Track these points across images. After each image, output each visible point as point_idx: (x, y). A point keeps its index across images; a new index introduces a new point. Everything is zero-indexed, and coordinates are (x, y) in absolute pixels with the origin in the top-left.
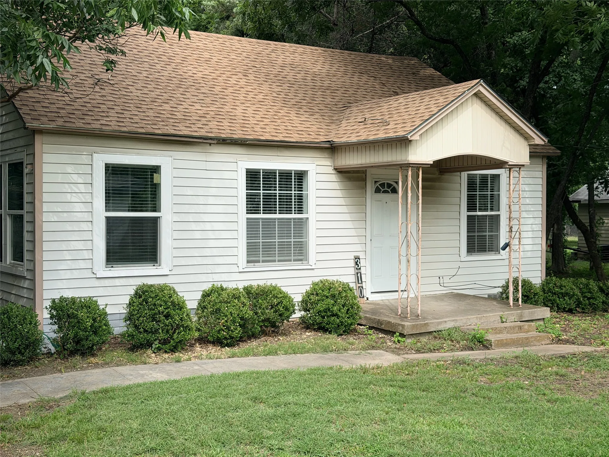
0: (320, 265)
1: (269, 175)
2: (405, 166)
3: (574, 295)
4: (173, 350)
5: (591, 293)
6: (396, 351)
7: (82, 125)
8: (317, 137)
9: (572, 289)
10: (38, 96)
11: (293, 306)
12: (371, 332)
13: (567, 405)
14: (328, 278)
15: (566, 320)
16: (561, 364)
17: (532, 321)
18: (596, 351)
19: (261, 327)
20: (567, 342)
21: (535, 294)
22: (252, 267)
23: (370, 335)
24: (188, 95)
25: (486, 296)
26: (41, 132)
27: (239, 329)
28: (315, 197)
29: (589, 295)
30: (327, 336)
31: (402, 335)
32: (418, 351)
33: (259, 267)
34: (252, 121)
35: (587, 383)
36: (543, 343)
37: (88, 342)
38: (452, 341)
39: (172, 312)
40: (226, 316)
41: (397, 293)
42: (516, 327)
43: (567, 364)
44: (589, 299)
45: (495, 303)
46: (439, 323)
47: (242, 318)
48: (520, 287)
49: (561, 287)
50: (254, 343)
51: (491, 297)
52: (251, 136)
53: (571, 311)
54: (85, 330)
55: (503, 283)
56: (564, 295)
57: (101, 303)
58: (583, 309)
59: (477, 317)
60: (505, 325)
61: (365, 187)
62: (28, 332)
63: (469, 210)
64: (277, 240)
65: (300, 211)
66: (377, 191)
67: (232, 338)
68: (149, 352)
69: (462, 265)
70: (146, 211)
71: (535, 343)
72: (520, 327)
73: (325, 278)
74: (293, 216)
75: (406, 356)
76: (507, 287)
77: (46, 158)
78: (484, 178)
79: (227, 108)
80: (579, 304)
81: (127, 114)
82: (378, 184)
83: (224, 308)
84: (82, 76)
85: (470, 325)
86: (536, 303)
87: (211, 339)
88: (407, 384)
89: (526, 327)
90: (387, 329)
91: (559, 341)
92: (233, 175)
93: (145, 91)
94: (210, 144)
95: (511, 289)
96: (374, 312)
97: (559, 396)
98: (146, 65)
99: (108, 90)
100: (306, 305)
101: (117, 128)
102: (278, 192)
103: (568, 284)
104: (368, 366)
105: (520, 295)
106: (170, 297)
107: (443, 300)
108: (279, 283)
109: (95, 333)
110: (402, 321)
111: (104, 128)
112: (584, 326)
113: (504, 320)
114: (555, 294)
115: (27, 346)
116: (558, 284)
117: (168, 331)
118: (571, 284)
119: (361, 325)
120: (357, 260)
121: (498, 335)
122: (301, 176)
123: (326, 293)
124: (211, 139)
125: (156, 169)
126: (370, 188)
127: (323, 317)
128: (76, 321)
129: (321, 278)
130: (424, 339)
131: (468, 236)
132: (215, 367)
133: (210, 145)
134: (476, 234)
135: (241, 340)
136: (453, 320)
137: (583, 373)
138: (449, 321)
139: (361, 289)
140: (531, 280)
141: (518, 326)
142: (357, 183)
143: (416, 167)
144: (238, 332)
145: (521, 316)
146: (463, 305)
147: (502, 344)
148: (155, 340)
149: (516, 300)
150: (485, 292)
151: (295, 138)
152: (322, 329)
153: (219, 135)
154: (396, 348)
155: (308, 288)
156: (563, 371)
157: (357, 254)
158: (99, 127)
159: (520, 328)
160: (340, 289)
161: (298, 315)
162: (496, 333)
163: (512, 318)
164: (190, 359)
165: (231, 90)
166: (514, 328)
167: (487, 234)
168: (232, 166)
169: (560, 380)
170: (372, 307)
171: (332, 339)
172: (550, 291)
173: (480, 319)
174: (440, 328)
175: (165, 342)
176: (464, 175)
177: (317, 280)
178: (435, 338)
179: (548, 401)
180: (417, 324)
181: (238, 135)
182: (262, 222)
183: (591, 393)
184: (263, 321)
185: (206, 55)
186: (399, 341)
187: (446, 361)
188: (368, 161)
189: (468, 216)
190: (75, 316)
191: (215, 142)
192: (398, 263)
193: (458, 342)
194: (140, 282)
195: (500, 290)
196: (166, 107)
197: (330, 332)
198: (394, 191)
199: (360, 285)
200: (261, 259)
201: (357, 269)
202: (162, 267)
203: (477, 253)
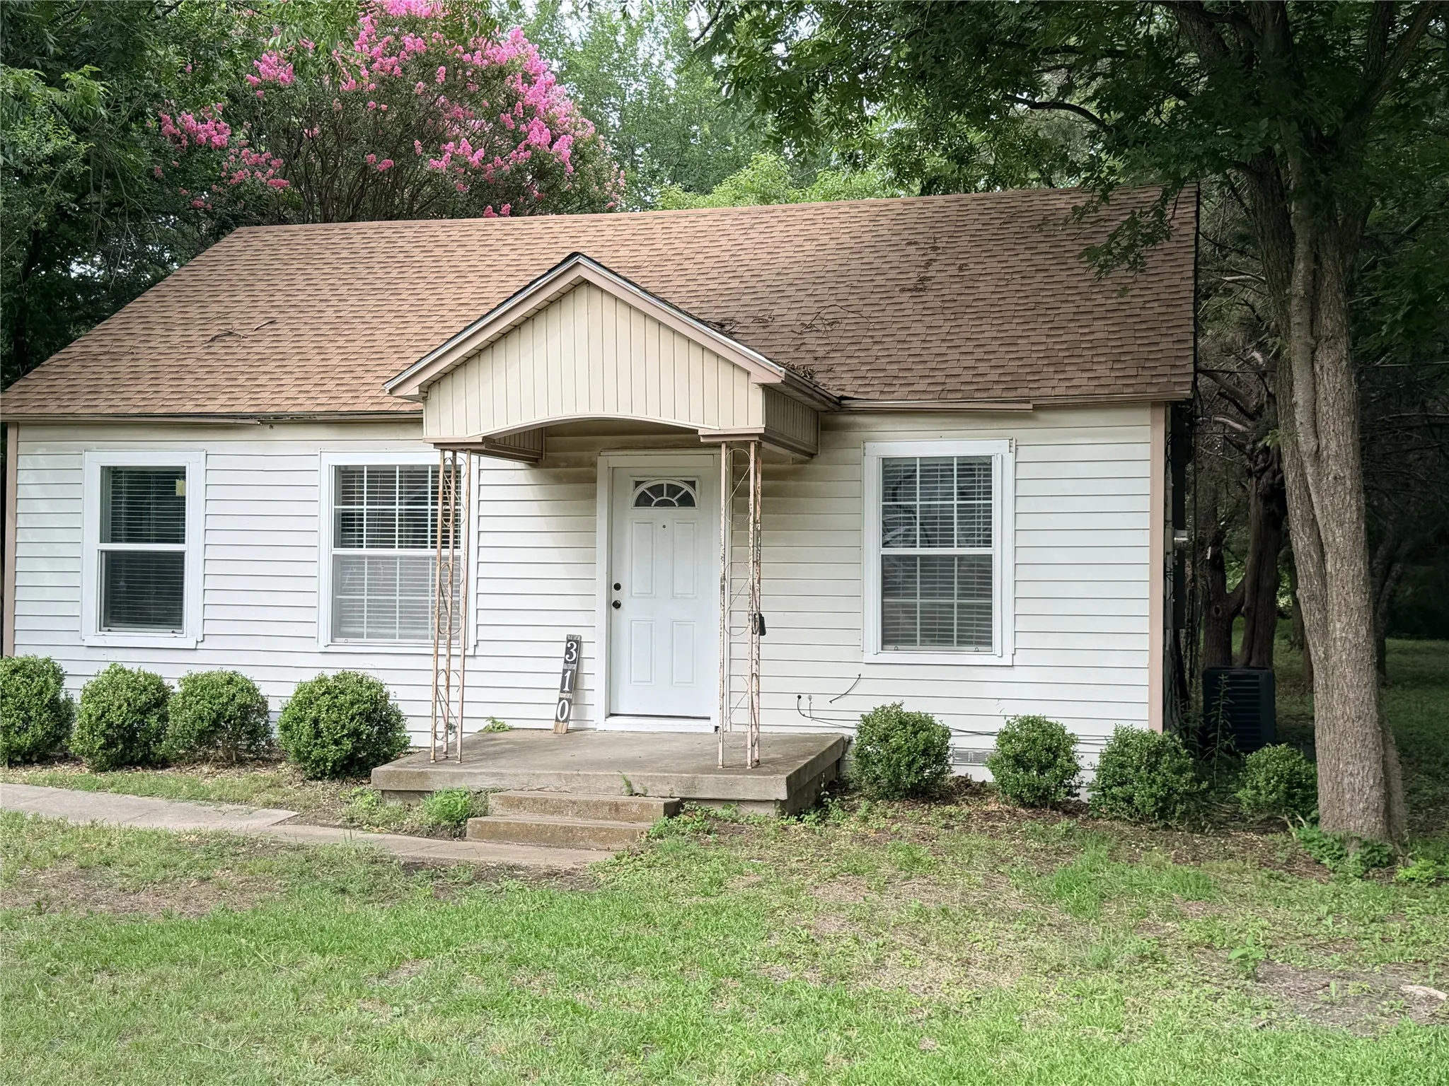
1: (381, 476)
22: (342, 645)
28: (474, 516)
33: (351, 645)
42: (604, 804)
61: (593, 496)
63: (888, 543)
64: (398, 598)
69: (867, 672)
72: (617, 806)
74: (428, 552)
77: (24, 462)
82: (642, 488)
85: (539, 790)
89: (634, 808)
92: (308, 479)
94: (268, 426)
102: (397, 507)
113: (637, 789)
120: (574, 645)
125: (179, 473)
126: (607, 495)
131: (884, 605)
133: (271, 427)
134: (918, 601)
138: (481, 774)
141: (611, 804)
142: (579, 486)
145: (692, 787)
147: (494, 832)
153: (267, 409)
157: (572, 632)
159: (616, 808)
163: (665, 789)
166: (597, 805)
167: (956, 601)
168: (311, 463)
182: (369, 563)
189: (886, 558)
198: (687, 501)
199: (564, 695)
200: (365, 630)
201: (566, 662)
202: (184, 635)
203: (918, 647)
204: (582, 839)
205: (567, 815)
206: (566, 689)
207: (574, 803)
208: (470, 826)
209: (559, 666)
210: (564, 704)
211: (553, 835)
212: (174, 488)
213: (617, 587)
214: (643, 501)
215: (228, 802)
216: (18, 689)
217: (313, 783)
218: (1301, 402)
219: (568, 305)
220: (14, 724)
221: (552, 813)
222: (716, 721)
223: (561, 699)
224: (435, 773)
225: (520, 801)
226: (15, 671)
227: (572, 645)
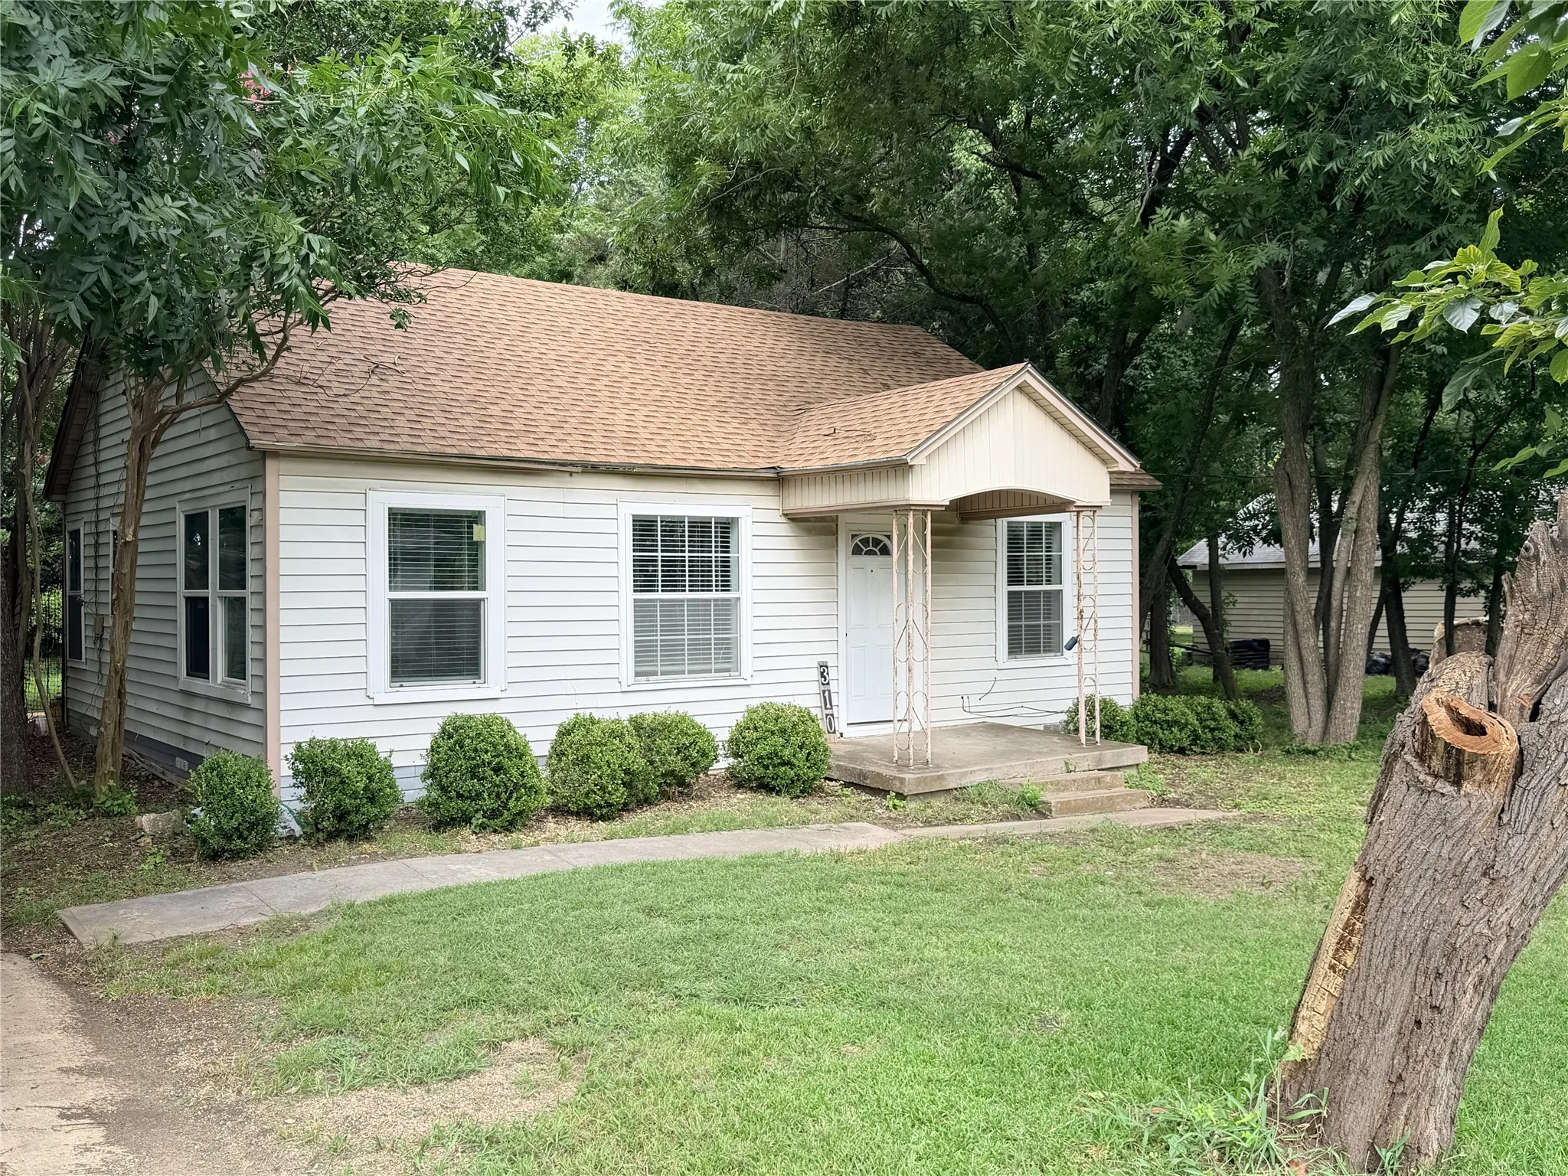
0: (759, 678)
1: (672, 525)
2: (903, 509)
3: (1187, 724)
4: (509, 827)
5: (1214, 719)
6: (890, 824)
7: (348, 443)
8: (752, 460)
9: (1184, 714)
10: (271, 392)
11: (715, 749)
12: (848, 791)
13: (1179, 911)
14: (775, 700)
15: (1175, 766)
16: (1167, 841)
17: (1118, 768)
18: (1225, 818)
19: (660, 785)
20: (1177, 803)
21: (1123, 724)
22: (643, 683)
23: (847, 796)
24: (532, 390)
25: (1041, 728)
26: (276, 454)
27: (622, 789)
28: (750, 563)
29: (1212, 724)
30: (773, 798)
31: (900, 796)
32: (928, 823)
33: (656, 682)
34: (644, 434)
35: (1210, 873)
36: (1137, 805)
37: (359, 817)
38: (985, 805)
39: (507, 763)
40: (599, 768)
41: (891, 725)
42: (1091, 779)
43: (1176, 841)
44: (1212, 730)
45: (1055, 739)
46: (964, 775)
47: (627, 772)
48: (1097, 713)
49: (1165, 711)
50: (647, 815)
51: (1049, 730)
52: (640, 459)
53: (1182, 751)
54: (354, 795)
55: (1068, 705)
56: (1170, 724)
57: (382, 748)
58: (1203, 747)
59: (1026, 764)
60: (1072, 776)
61: (835, 546)
62: (254, 801)
63: (1010, 582)
64: (686, 637)
65: (726, 586)
66: (857, 551)
67: (609, 805)
68: (466, 831)
69: (1000, 675)
70: (461, 589)
71: (1124, 805)
72: (1099, 778)
73: (768, 700)
74: (713, 595)
75: (907, 832)
76: (1077, 712)
77: (285, 499)
78: (1035, 530)
79: (600, 412)
80: (1195, 738)
81: (427, 423)
82: (857, 540)
83: (596, 753)
84: (348, 359)
85: (1014, 777)
86: (1125, 739)
87: (573, 807)
88: (908, 879)
89: (1108, 779)
90: (875, 785)
91: (1163, 802)
92: (611, 526)
93: (458, 383)
94: (571, 474)
95: (1083, 715)
96: (852, 757)
97: (1164, 895)
98: (460, 339)
99: (393, 381)
100: (736, 747)
101: (409, 447)
102: (687, 554)
103: (1177, 705)
104: (842, 850)
105: (1097, 725)
106: (502, 737)
107: (968, 735)
108: (691, 711)
109: (372, 800)
110: (900, 771)
111: (387, 446)
112: (1204, 776)
114: (1155, 722)
115: (253, 826)
116: (1161, 706)
117: (498, 796)
118: (1182, 707)
119: (831, 780)
120: (823, 670)
121: (1062, 794)
122: (726, 527)
123: (771, 726)
124: (573, 464)
126: (844, 546)
127: (766, 767)
128: (338, 780)
129: (762, 701)
130: (937, 803)
131: (1009, 627)
132: (581, 856)
134: (1023, 623)
135: (625, 808)
136: (986, 770)
137: (1204, 856)
139: (830, 718)
140: (1116, 699)
141: (1096, 778)
142: (822, 538)
143: (922, 510)
144: (619, 795)
145: (1100, 760)
146: (1001, 743)
147: (1069, 809)
148: (477, 811)
149: (1091, 733)
150: (1039, 722)
151: (716, 462)
152: (765, 787)
153: (587, 458)
154: (890, 818)
155: (740, 717)
156: (1171, 853)
157: (823, 659)
158: (378, 445)
159: (1098, 780)
160: (795, 719)
161: (723, 764)
162: (1059, 790)
163: (1085, 765)
164: (537, 844)
165: (605, 381)
166: (1088, 781)
167: (1042, 622)
168: (610, 512)
169: (1166, 869)
170: (849, 748)
171: (780, 805)
172: (1147, 717)
173: (1032, 766)
174: (964, 783)
175: (494, 814)
176: (1002, 523)
177: (755, 703)
178: (957, 799)
179: (1147, 905)
180: (926, 777)
181: (619, 457)
182: (661, 606)
183: (1218, 890)
184: (663, 775)
185: (563, 322)
186: (895, 806)
187: (974, 839)
188: (840, 502)
189: (1010, 593)
190: (337, 773)
191: (580, 469)
192: (892, 674)
193: (995, 807)
194: (448, 711)
195: (1065, 717)
196: (495, 410)
197: (778, 793)
198: (884, 551)
199: (828, 712)
200: (659, 669)
201: (822, 684)
202: (487, 685)
203: (1024, 655)
206: (828, 706)
208: (1054, 807)
209: (815, 688)
212: (472, 533)
223: (827, 715)
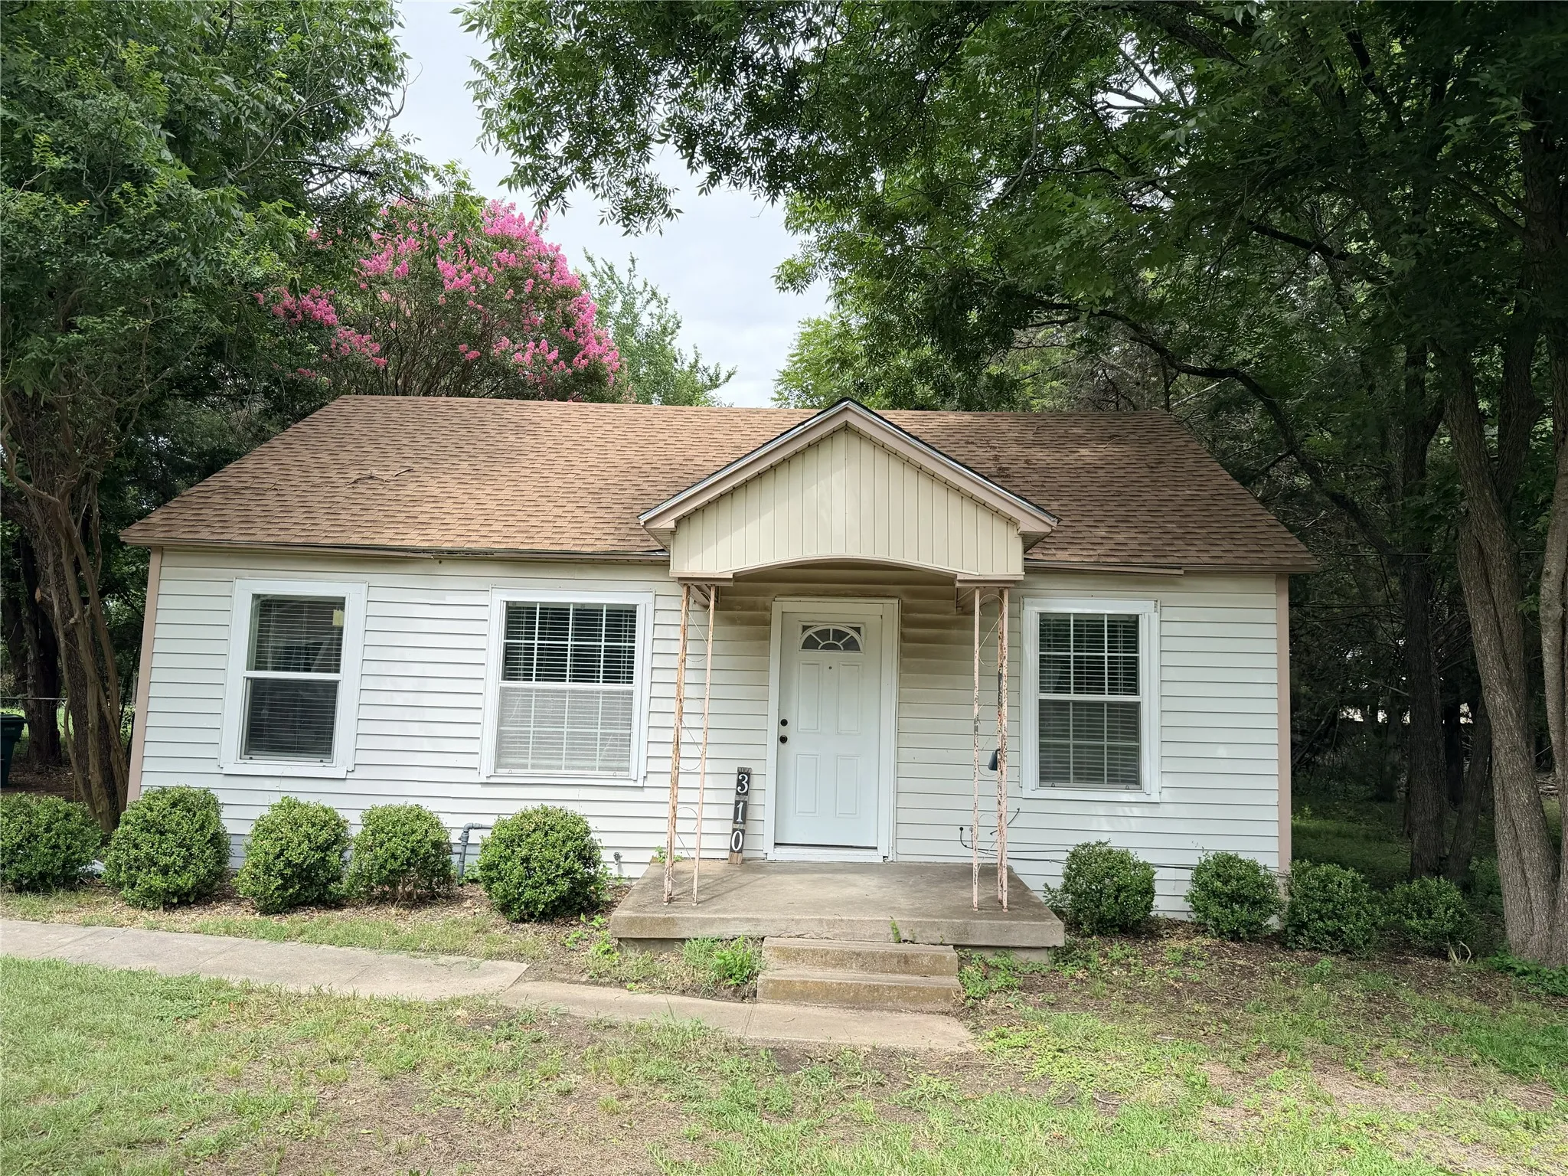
0: (654, 781)
1: (554, 614)
22: (506, 776)
28: (648, 653)
42: (892, 955)
59: (821, 921)
61: (767, 638)
63: (1045, 689)
65: (617, 677)
66: (813, 645)
69: (1025, 806)
71: (900, 1003)
72: (906, 957)
74: (600, 686)
77: (165, 587)
82: (810, 632)
92: (479, 613)
113: (905, 935)
120: (744, 776)
125: (339, 604)
126: (779, 637)
131: (1041, 745)
133: (440, 562)
134: (1071, 742)
136: (748, 920)
141: (899, 956)
142: (752, 628)
147: (789, 993)
151: (602, 547)
157: (743, 764)
168: (479, 598)
178: (678, 954)
180: (645, 918)
189: (1042, 702)
198: (852, 645)
199: (737, 826)
200: (529, 761)
201: (738, 793)
202: (334, 765)
203: (1072, 784)
204: (890, 999)
205: (851, 968)
206: (740, 820)
207: (858, 955)
208: (761, 986)
209: (732, 797)
210: (738, 835)
211: (856, 994)
212: (332, 618)
213: (784, 723)
214: (810, 644)
215: (443, 952)
216: (178, 824)
217: (521, 926)
218: (1554, 572)
219: (825, 451)
220: (174, 863)
221: (835, 966)
222: (883, 850)
223: (734, 830)
224: (682, 919)
225: (798, 953)
226: (174, 805)
227: (744, 778)
